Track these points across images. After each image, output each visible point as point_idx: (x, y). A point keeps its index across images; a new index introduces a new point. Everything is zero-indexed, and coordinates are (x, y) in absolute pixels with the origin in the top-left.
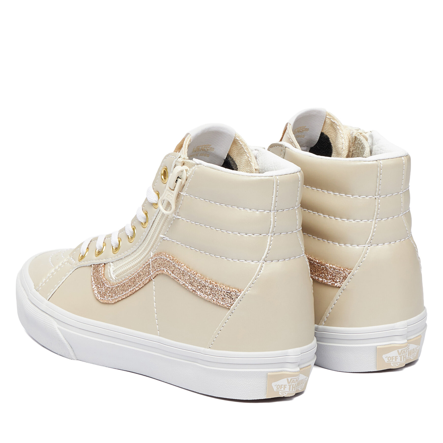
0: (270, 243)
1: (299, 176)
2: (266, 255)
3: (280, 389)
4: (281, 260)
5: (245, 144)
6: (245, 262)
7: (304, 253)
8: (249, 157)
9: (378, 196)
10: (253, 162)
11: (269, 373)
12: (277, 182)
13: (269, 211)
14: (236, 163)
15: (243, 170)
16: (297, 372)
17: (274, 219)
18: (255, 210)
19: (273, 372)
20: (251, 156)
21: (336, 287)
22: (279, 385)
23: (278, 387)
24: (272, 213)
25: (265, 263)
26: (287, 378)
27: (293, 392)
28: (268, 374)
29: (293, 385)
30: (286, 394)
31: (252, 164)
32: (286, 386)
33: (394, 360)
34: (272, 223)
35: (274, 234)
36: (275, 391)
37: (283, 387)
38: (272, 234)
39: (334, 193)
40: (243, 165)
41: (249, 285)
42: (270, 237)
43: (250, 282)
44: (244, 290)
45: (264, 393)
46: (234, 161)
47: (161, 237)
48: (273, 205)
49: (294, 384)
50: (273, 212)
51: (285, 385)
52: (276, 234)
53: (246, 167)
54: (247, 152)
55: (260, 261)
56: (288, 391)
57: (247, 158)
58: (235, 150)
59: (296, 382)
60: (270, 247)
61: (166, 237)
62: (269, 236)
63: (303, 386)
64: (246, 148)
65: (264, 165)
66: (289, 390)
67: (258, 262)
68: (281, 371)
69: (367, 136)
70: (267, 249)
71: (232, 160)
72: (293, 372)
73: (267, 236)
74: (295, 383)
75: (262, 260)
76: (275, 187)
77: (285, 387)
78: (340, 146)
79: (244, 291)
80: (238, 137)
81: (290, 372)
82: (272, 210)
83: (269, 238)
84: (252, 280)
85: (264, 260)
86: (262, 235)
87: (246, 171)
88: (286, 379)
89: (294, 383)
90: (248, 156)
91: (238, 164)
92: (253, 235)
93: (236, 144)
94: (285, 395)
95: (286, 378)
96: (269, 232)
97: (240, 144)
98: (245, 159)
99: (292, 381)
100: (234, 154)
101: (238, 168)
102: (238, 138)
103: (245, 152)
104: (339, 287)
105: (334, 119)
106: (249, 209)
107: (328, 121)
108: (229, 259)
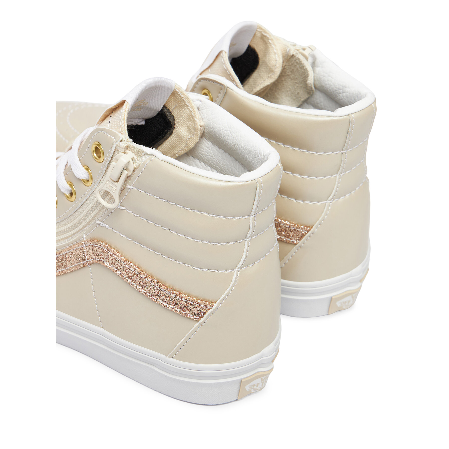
0: (247, 249)
2: (243, 262)
3: (252, 387)
5: (187, 97)
6: (217, 272)
8: (192, 112)
9: (345, 151)
10: (198, 118)
12: (260, 186)
13: (247, 217)
14: (173, 114)
15: (183, 124)
17: (253, 224)
18: (231, 218)
19: (247, 377)
20: (195, 111)
21: (291, 243)
24: (251, 218)
26: (261, 377)
28: (243, 380)
31: (195, 119)
34: (251, 229)
35: (251, 238)
38: (249, 239)
39: (293, 148)
40: (184, 119)
41: (222, 297)
43: (225, 294)
44: (217, 303)
46: (170, 112)
47: (97, 223)
48: (254, 210)
50: (253, 217)
52: (253, 237)
53: (187, 121)
54: (189, 105)
55: (235, 270)
57: (189, 112)
58: (172, 100)
60: (248, 253)
61: (103, 224)
62: (246, 241)
64: (189, 102)
65: (213, 124)
67: (232, 270)
68: (256, 373)
69: (306, 53)
70: (244, 256)
71: (168, 111)
73: (244, 241)
75: (237, 268)
76: (258, 192)
77: (258, 385)
78: (273, 62)
80: (177, 89)
82: (251, 215)
83: (246, 244)
84: (226, 292)
85: (240, 268)
86: (238, 242)
87: (186, 124)
90: (191, 110)
91: (175, 115)
92: (228, 243)
93: (175, 95)
96: (246, 237)
97: (180, 97)
98: (187, 113)
100: (170, 105)
101: (175, 120)
102: (177, 91)
103: (187, 105)
105: (265, 32)
106: (223, 217)
107: (258, 35)
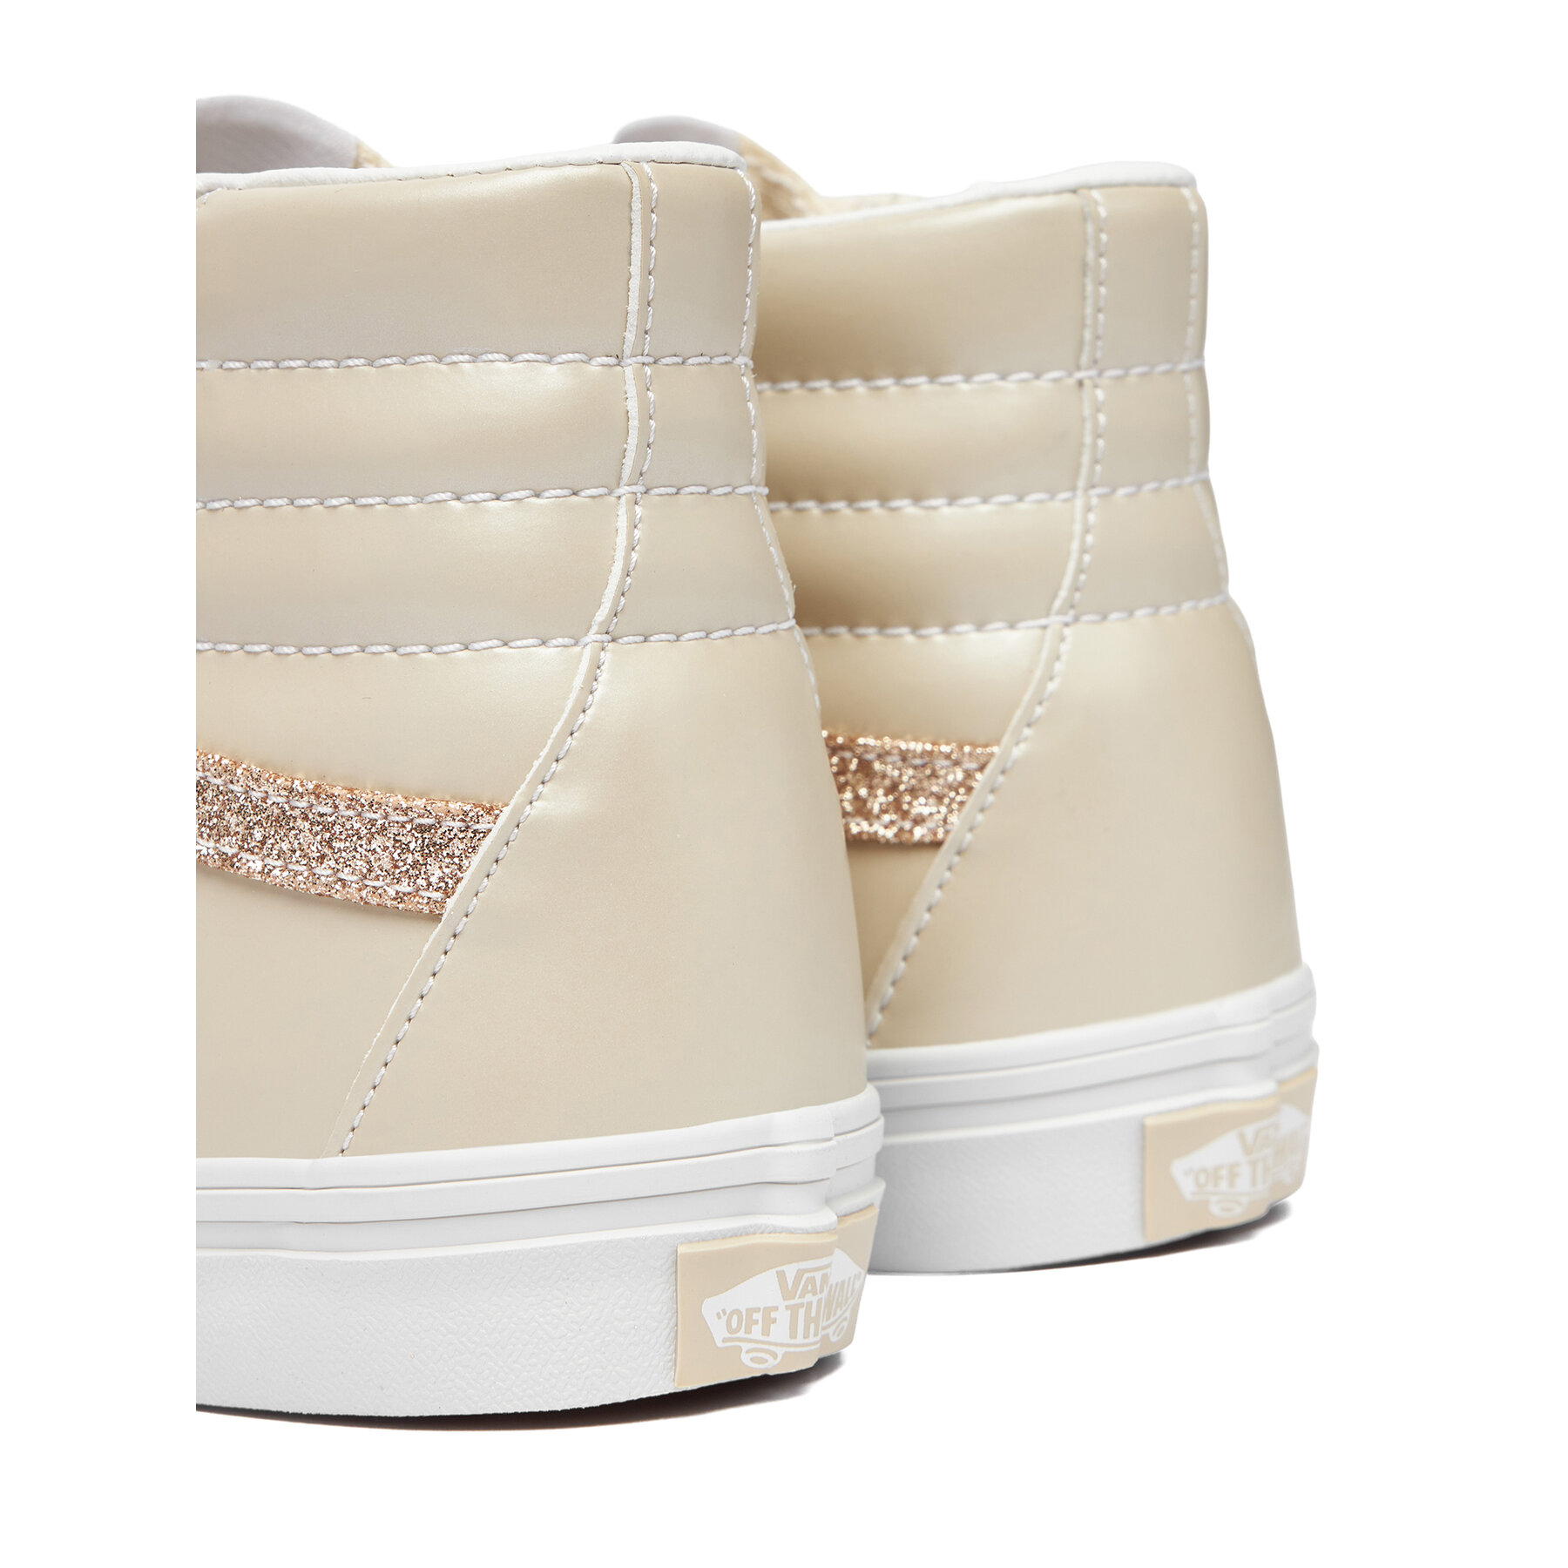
0: (630, 536)
1: (749, 183)
2: (616, 602)
3: (741, 1334)
4: (691, 635)
6: (505, 650)
7: (791, 613)
9: (1093, 373)
11: (682, 1243)
12: (646, 193)
13: (612, 361)
16: (828, 1231)
17: (643, 402)
18: (539, 357)
19: (702, 1239)
21: (920, 845)
22: (737, 1312)
23: (734, 1324)
24: (629, 371)
25: (610, 644)
26: (779, 1269)
27: (807, 1345)
28: (682, 1250)
29: (810, 1304)
30: (775, 1356)
32: (773, 1315)
33: (1224, 1186)
34: (634, 423)
35: (644, 489)
36: (720, 1344)
37: (756, 1322)
38: (634, 488)
41: (534, 769)
42: (628, 502)
43: (543, 754)
44: (512, 803)
45: (662, 1363)
48: (633, 320)
49: (815, 1300)
50: (634, 367)
51: (768, 1311)
52: (657, 491)
55: (587, 639)
56: (785, 1342)
59: (821, 1291)
60: (634, 556)
62: (623, 499)
63: (846, 1319)
66: (791, 1337)
67: (572, 641)
68: (745, 1232)
70: (617, 569)
72: (807, 1232)
73: (612, 499)
74: (819, 1296)
75: (595, 628)
76: (637, 217)
77: (768, 1321)
79: (510, 807)
81: (791, 1232)
82: (628, 352)
83: (622, 510)
84: (550, 742)
85: (607, 633)
86: (583, 494)
88: (770, 1277)
89: (815, 1293)
92: (537, 495)
94: (772, 1367)
95: (775, 1270)
96: (620, 478)
99: (802, 1283)
104: (936, 845)
106: (504, 357)
108: (415, 649)
